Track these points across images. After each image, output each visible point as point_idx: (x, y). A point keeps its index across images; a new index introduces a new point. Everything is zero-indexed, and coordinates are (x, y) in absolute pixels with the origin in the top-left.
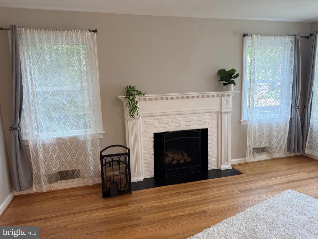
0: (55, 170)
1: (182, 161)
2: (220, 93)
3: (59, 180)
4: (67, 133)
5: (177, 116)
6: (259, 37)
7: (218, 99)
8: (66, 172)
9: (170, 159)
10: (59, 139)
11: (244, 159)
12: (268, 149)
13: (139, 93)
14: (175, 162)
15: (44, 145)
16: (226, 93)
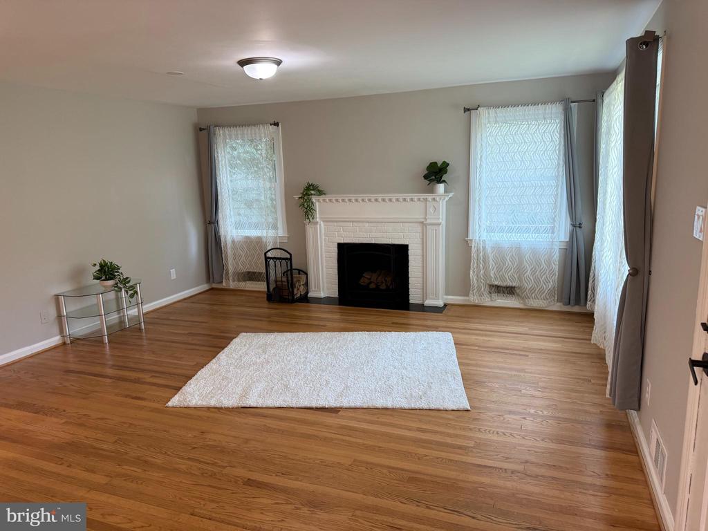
0: (243, 269)
1: (383, 287)
2: (423, 196)
3: (248, 280)
4: (254, 233)
5: (367, 225)
6: (492, 111)
7: (423, 204)
8: (254, 273)
9: (367, 281)
10: (247, 238)
11: (467, 298)
12: (518, 291)
13: (320, 193)
14: (372, 286)
15: (233, 242)
16: (430, 197)
